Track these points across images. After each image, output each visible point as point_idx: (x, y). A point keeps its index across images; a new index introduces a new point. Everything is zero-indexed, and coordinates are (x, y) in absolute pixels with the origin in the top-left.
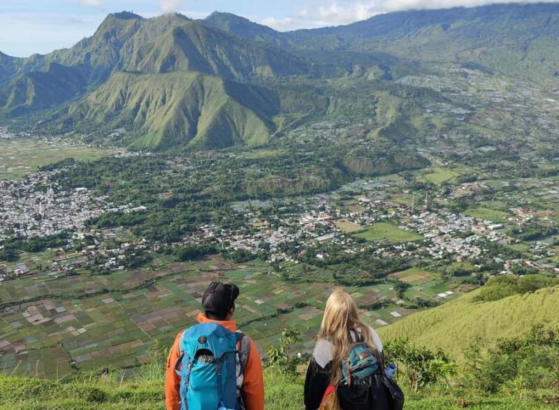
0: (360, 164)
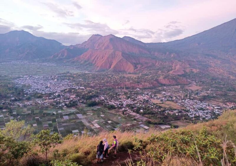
0: (164, 81)
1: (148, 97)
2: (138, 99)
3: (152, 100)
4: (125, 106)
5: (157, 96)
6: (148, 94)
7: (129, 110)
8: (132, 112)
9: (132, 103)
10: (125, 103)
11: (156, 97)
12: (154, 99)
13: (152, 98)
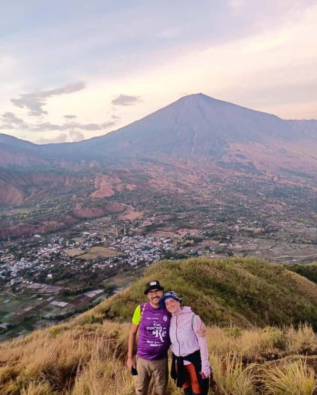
0: (84, 212)
1: (59, 247)
2: (40, 255)
3: (66, 251)
4: (15, 275)
5: (74, 242)
6: (57, 242)
7: (24, 282)
8: (31, 283)
9: (29, 265)
10: (14, 269)
11: (74, 244)
12: (71, 248)
13: (65, 247)
